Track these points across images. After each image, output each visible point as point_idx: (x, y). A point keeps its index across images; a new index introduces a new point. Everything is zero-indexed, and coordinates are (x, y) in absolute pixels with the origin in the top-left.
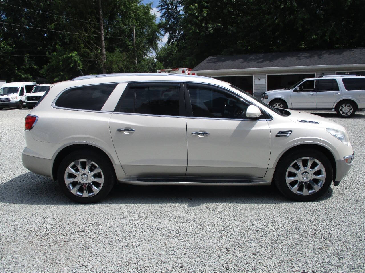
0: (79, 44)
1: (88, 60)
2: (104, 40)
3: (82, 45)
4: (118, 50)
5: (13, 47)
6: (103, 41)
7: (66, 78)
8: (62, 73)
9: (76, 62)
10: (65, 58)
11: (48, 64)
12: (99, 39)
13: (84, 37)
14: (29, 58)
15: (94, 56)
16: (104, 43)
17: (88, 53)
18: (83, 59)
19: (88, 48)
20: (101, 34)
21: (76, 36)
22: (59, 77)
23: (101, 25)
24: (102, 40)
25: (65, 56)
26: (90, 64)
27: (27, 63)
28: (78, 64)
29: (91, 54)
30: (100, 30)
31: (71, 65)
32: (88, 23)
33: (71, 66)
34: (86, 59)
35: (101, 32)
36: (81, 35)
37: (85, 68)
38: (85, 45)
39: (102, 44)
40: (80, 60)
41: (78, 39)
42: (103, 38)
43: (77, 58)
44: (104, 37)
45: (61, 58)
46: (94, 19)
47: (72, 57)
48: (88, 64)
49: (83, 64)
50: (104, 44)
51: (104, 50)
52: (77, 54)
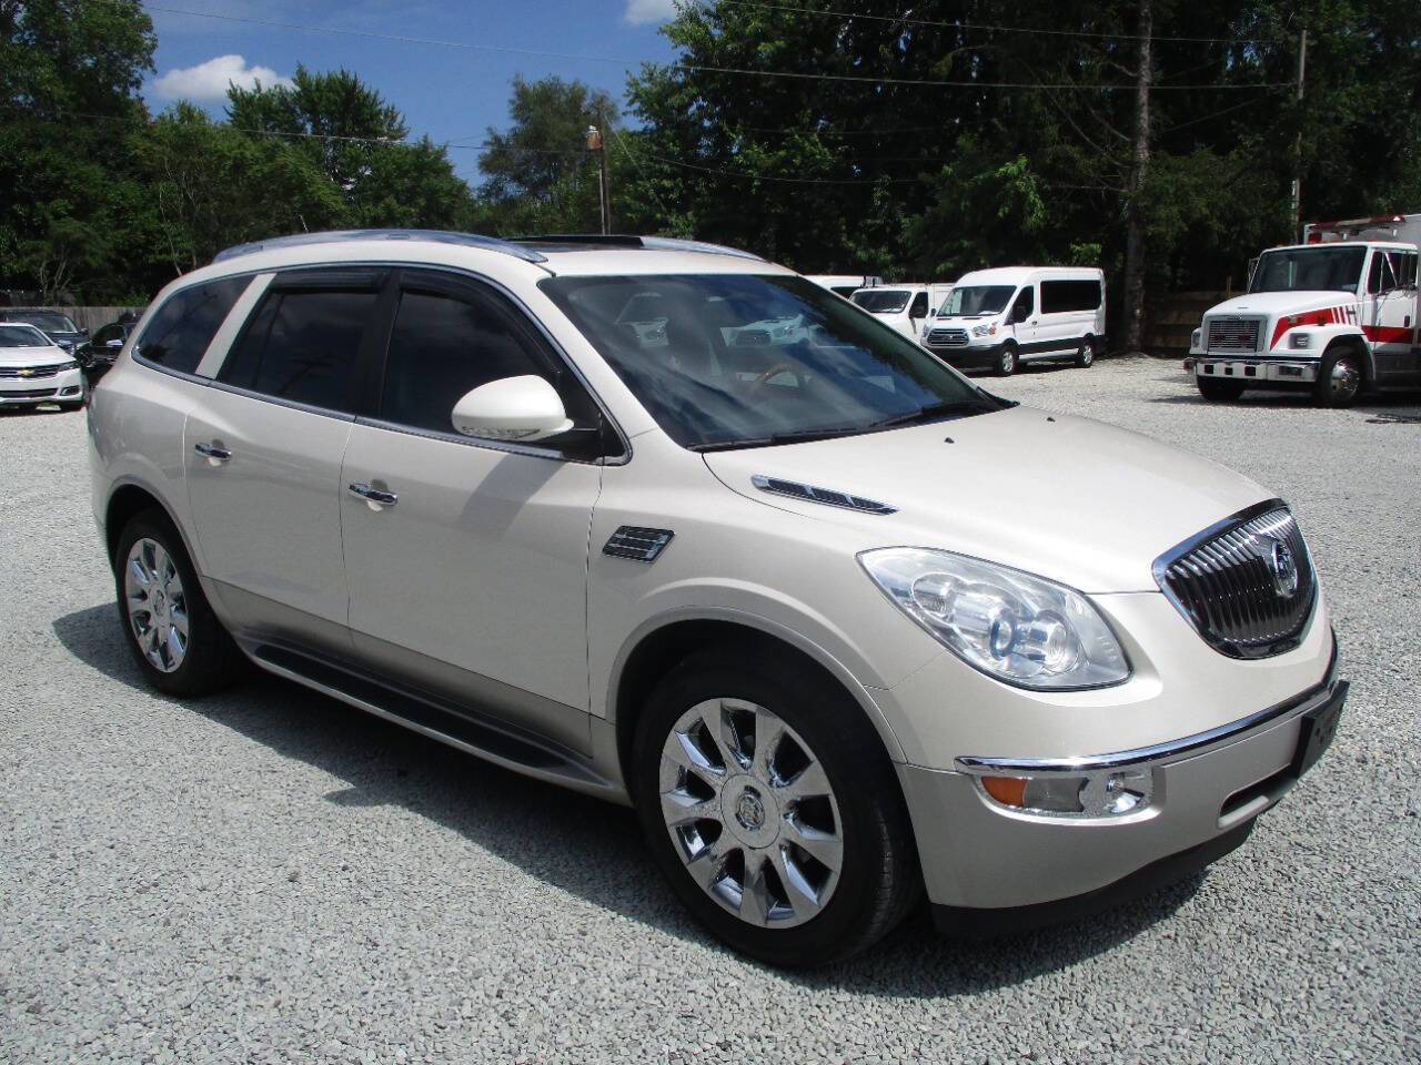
0: (1041, 126)
1: (1069, 189)
2: (1149, 105)
3: (1053, 131)
4: (1248, 143)
5: (841, 152)
6: (1140, 109)
7: (979, 260)
8: (966, 243)
9: (1021, 197)
10: (980, 183)
11: (928, 209)
12: (1126, 101)
13: (1063, 99)
14: (887, 189)
15: (1095, 170)
16: (1145, 115)
17: (1070, 161)
18: (1050, 184)
19: (1076, 141)
20: (1136, 81)
21: (1029, 97)
22: (956, 258)
23: (1139, 43)
24: (1141, 102)
25: (981, 177)
26: (1079, 207)
27: (881, 206)
28: (1030, 204)
29: (1085, 164)
30: (1133, 60)
31: (1001, 210)
32: (1082, 39)
33: (1001, 214)
34: (1062, 185)
35: (1136, 69)
36: (1052, 90)
37: (1057, 221)
38: (1065, 130)
39: (1136, 118)
40: (1040, 191)
41: (1037, 107)
42: (1144, 97)
43: (1028, 185)
44: (1150, 91)
45: (966, 184)
46: (1115, 18)
47: (1007, 178)
48: (1071, 206)
49: (1046, 208)
50: (1144, 120)
51: (1142, 145)
52: (1027, 167)
